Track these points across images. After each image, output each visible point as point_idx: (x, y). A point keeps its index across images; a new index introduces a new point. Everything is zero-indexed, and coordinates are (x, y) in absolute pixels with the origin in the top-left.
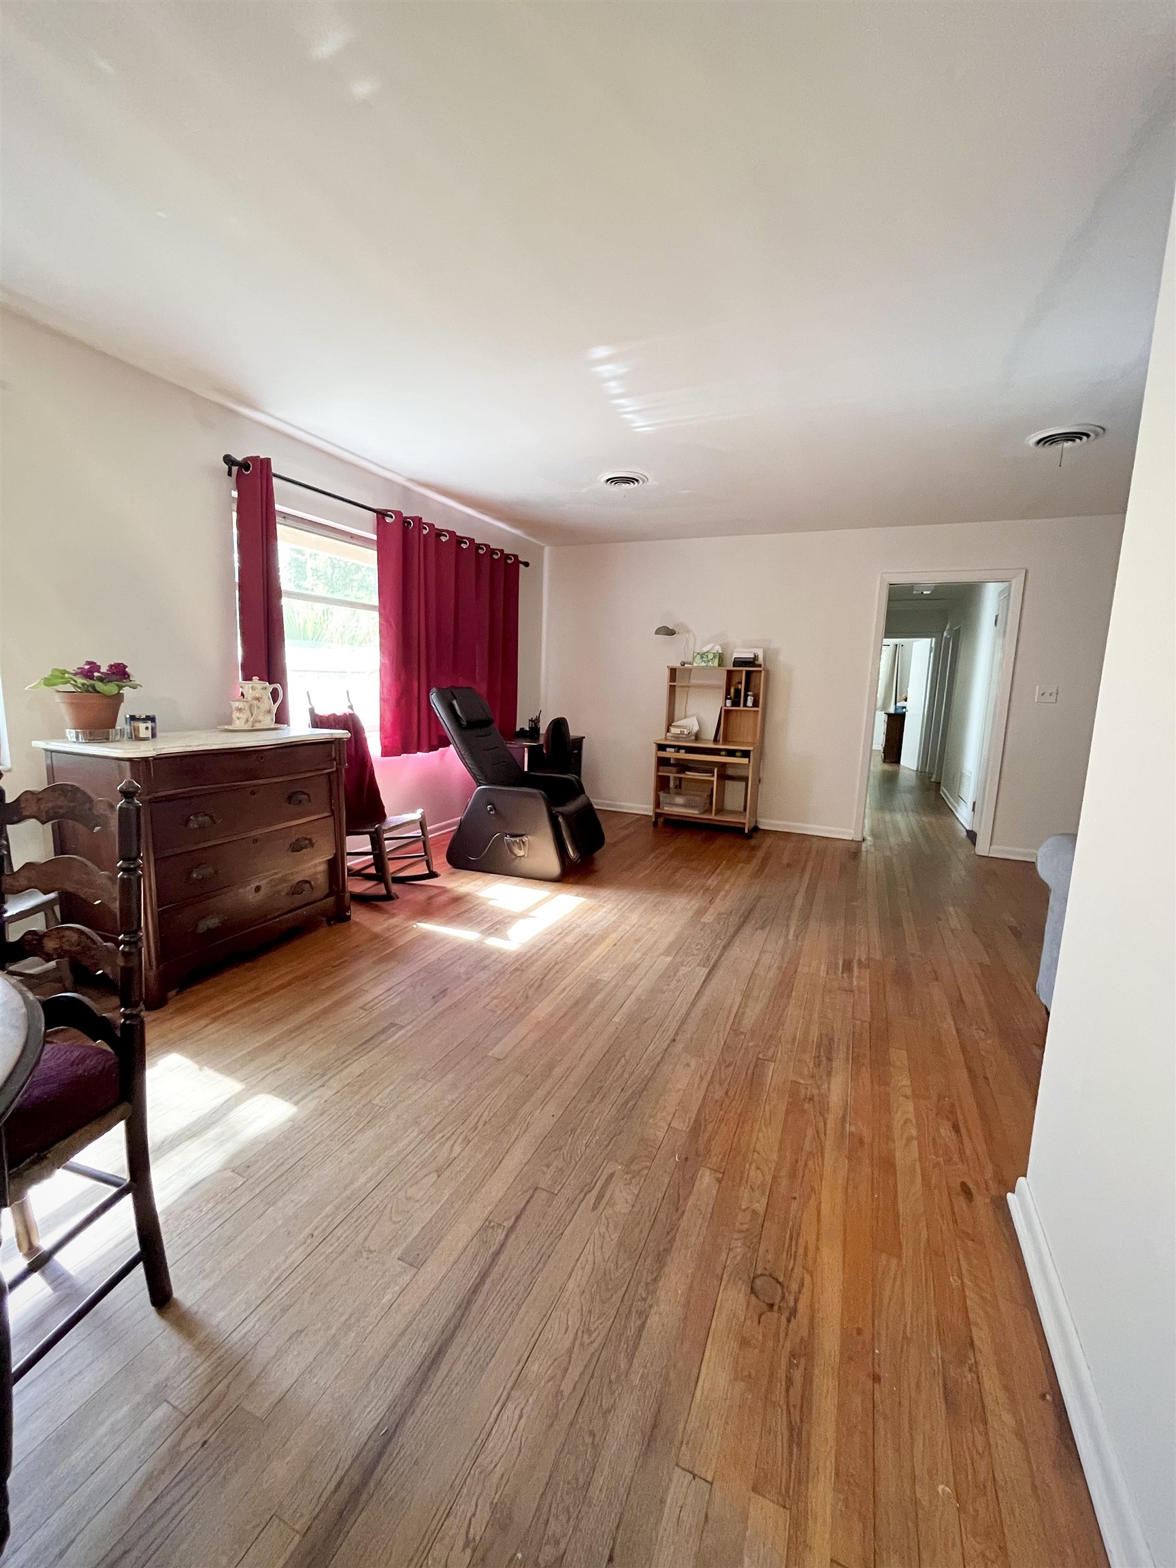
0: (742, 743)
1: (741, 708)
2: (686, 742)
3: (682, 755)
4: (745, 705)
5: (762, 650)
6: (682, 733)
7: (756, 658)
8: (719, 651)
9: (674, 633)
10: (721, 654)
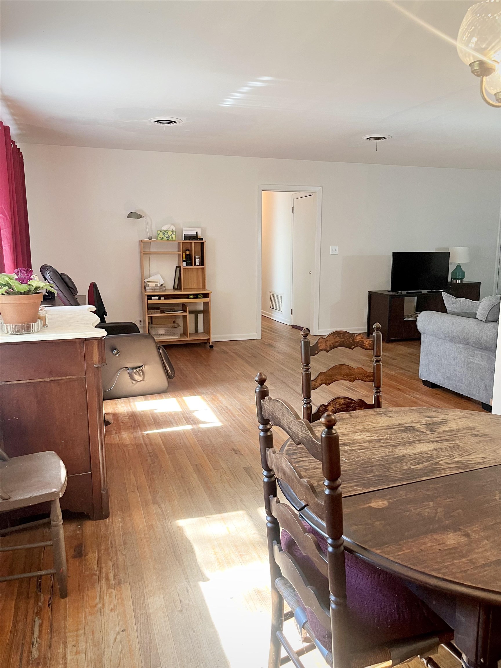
0: (191, 289)
1: (193, 267)
2: (160, 292)
3: (163, 301)
4: (195, 265)
5: (200, 229)
6: (156, 286)
7: (197, 234)
8: (174, 230)
9: (140, 217)
10: (175, 231)
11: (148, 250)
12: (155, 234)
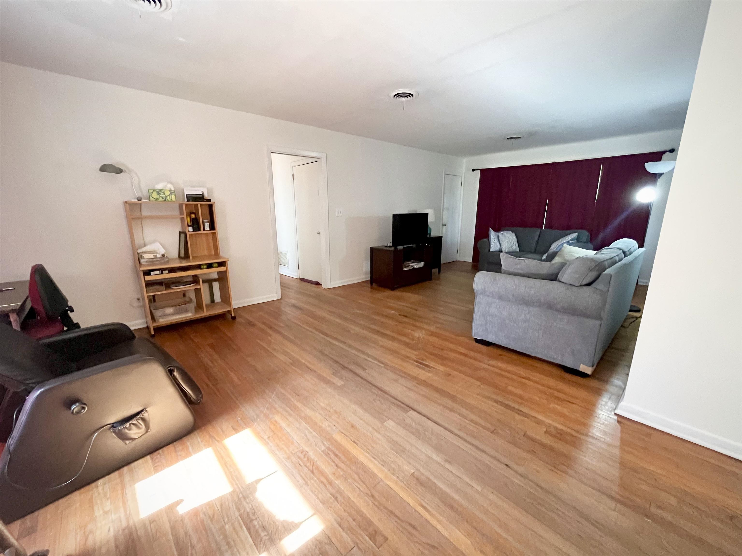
0: (202, 258)
1: (202, 232)
3: (167, 275)
4: (204, 230)
5: (205, 189)
7: (203, 195)
8: (173, 189)
9: (120, 171)
10: (174, 191)
11: (139, 214)
12: (145, 193)
